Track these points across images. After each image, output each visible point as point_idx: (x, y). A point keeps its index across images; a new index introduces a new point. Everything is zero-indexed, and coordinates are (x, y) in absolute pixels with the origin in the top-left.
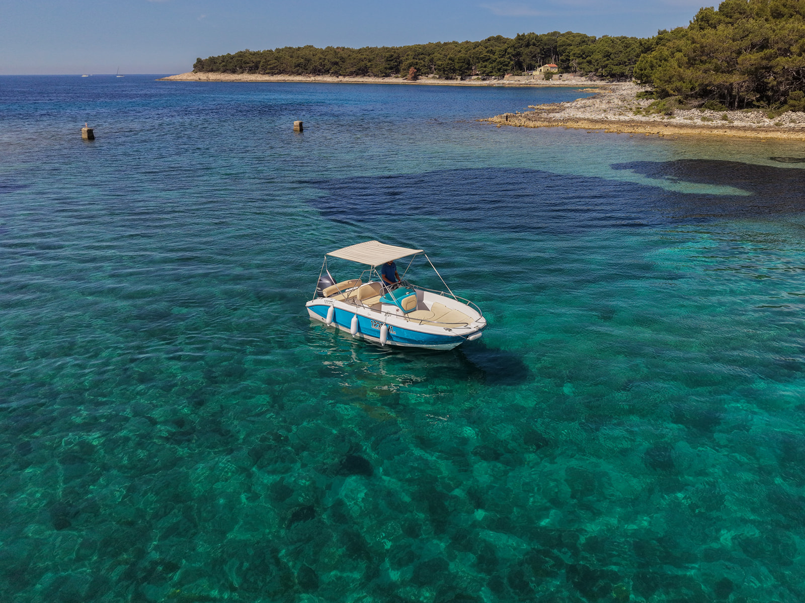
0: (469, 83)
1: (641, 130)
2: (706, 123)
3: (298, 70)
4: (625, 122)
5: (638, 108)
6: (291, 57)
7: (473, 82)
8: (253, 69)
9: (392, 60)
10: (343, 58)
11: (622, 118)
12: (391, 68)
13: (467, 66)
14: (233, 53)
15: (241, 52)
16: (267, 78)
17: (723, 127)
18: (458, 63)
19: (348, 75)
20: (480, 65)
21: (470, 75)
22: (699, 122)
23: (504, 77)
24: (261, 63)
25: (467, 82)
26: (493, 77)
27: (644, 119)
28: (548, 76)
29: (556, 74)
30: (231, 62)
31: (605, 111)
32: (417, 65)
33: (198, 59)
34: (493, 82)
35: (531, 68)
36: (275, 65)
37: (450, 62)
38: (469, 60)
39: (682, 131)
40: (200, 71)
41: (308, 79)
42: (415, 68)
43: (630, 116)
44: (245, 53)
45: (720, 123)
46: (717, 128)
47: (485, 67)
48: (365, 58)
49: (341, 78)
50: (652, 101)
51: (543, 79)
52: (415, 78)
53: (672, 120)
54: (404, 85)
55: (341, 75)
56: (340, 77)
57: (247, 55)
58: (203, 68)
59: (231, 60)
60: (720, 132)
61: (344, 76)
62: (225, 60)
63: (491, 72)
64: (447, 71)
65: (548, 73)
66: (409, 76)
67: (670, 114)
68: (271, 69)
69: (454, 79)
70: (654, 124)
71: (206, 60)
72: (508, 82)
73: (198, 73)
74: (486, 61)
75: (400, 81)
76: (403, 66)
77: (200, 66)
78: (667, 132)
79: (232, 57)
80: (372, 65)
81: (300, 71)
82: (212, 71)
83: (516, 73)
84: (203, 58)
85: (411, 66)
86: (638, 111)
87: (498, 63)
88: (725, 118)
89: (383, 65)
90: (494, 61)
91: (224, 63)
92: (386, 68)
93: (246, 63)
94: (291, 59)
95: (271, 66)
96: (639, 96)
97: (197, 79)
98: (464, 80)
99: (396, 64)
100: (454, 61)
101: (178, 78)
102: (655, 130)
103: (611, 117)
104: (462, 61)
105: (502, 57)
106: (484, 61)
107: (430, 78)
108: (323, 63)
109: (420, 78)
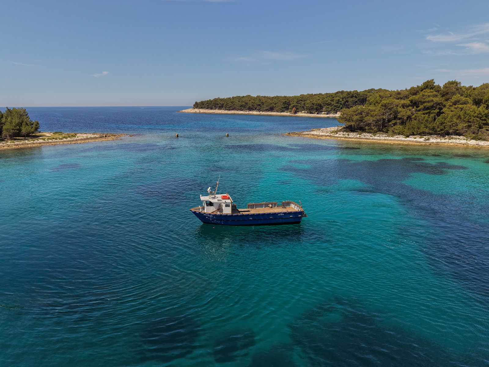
3: (241, 108)
6: (239, 101)
7: (323, 115)
8: (220, 108)
9: (286, 104)
10: (263, 103)
12: (285, 108)
13: (320, 107)
14: (212, 99)
15: (216, 99)
16: (226, 112)
19: (264, 111)
20: (326, 107)
21: (321, 112)
23: (336, 113)
24: (225, 105)
25: (320, 115)
26: (332, 113)
30: (211, 104)
32: (297, 106)
33: (196, 102)
34: (331, 115)
36: (231, 105)
37: (312, 105)
38: (321, 105)
40: (196, 108)
41: (246, 113)
42: (296, 108)
47: (328, 108)
48: (273, 103)
49: (262, 113)
52: (296, 112)
54: (290, 116)
55: (261, 111)
57: (218, 100)
63: (331, 111)
64: (310, 109)
66: (292, 112)
68: (230, 107)
69: (314, 113)
71: (200, 102)
75: (288, 114)
76: (290, 107)
77: (197, 105)
79: (212, 101)
80: (276, 106)
81: (242, 109)
82: (202, 108)
84: (198, 102)
87: (335, 106)
89: (281, 105)
90: (333, 105)
91: (207, 104)
92: (282, 108)
93: (217, 104)
94: (238, 103)
97: (195, 112)
98: (318, 114)
100: (314, 105)
101: (186, 111)
104: (317, 105)
105: (336, 103)
106: (328, 105)
107: (303, 113)
108: (253, 105)
109: (298, 113)
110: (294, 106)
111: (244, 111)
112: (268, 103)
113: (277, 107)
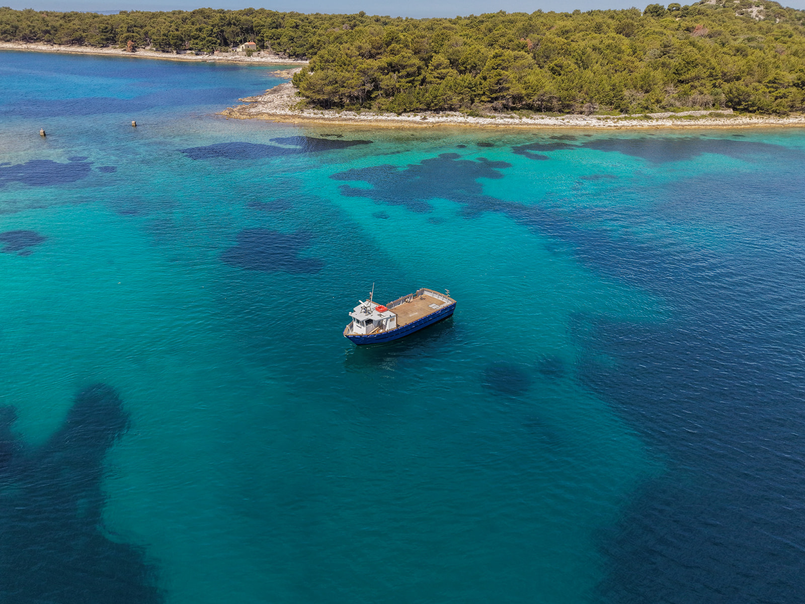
3: (6, 37)
7: (188, 56)
9: (107, 32)
10: (54, 27)
12: (107, 39)
13: (180, 42)
18: (172, 39)
19: (63, 44)
20: (191, 42)
21: (184, 50)
23: (213, 53)
25: (183, 57)
28: (249, 53)
29: (254, 51)
34: (206, 57)
37: (165, 37)
38: (182, 37)
41: (20, 47)
42: (132, 41)
45: (320, 116)
47: (197, 44)
48: (79, 29)
51: (245, 56)
52: (134, 49)
53: (303, 114)
55: (56, 44)
60: (317, 121)
61: (60, 45)
63: (202, 49)
64: (163, 45)
65: (249, 50)
66: (128, 48)
67: (302, 111)
69: (170, 52)
72: (218, 58)
74: (197, 38)
75: (119, 52)
76: (120, 38)
80: (87, 35)
81: (8, 38)
83: (223, 49)
86: (291, 107)
87: (207, 41)
89: (99, 36)
90: (204, 39)
92: (102, 39)
100: (168, 37)
104: (176, 38)
105: (209, 36)
106: (195, 39)
107: (147, 50)
108: (33, 31)
109: (137, 50)
110: (127, 38)
111: (13, 42)
112: (68, 29)
113: (89, 36)
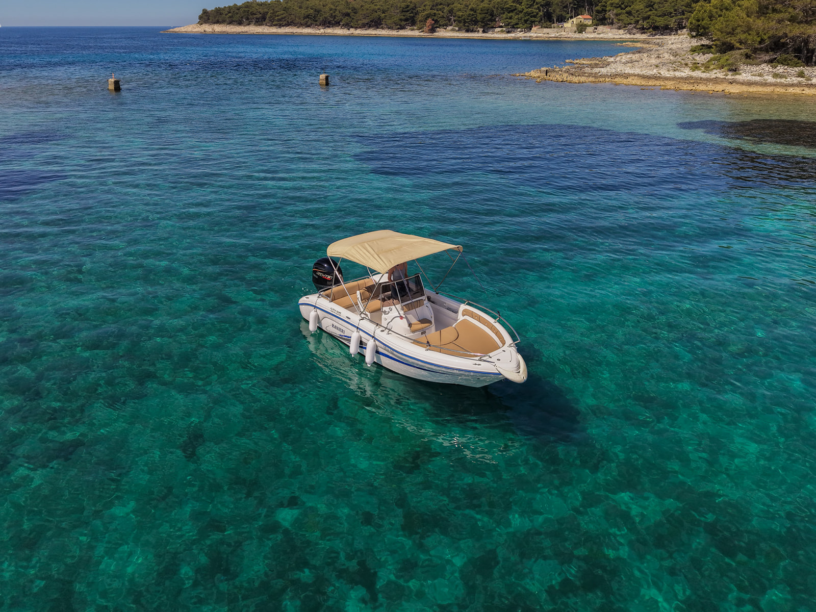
0: (492, 36)
1: (702, 87)
2: (779, 80)
3: (307, 22)
4: (682, 78)
5: (695, 63)
6: (300, 7)
7: (497, 34)
8: (260, 21)
9: (408, 11)
10: (355, 9)
11: (678, 74)
12: (406, 20)
13: (490, 17)
14: (239, 4)
15: (248, 2)
16: (274, 30)
17: (799, 85)
18: (480, 14)
19: (360, 28)
20: (504, 16)
21: (493, 27)
22: (770, 79)
23: (531, 29)
24: (269, 15)
25: (490, 35)
26: (519, 30)
27: (704, 75)
28: (581, 28)
29: (590, 26)
30: (237, 13)
31: (657, 66)
32: (435, 16)
33: (203, 10)
34: (519, 34)
35: (562, 19)
36: (284, 15)
37: (472, 12)
38: (493, 11)
39: (752, 89)
40: (206, 23)
41: (318, 32)
42: (433, 20)
43: (686, 72)
44: (252, 3)
45: (796, 80)
46: (792, 85)
47: (511, 18)
48: (379, 9)
49: (352, 31)
50: (710, 56)
51: (575, 32)
52: (433, 30)
53: (737, 77)
54: (420, 38)
55: (352, 27)
56: (351, 29)
57: (254, 5)
58: (209, 19)
59: (237, 11)
60: (797, 90)
61: (356, 28)
62: (232, 11)
63: (517, 24)
64: (468, 22)
65: (581, 25)
66: (426, 29)
67: (735, 70)
68: (280, 20)
69: (475, 31)
70: (716, 81)
71: (212, 10)
72: (536, 35)
73: (204, 25)
74: (512, 11)
75: (416, 33)
76: (420, 17)
77: (206, 17)
78: (734, 89)
79: (239, 8)
80: (386, 16)
81: (309, 23)
82: (218, 22)
83: (545, 25)
84: (209, 9)
85: (428, 17)
86: (695, 67)
87: (525, 13)
88: (801, 75)
89: (398, 16)
90: (521, 12)
91: (230, 14)
92: (401, 20)
93: (253, 14)
94: (299, 10)
95: (279, 17)
96: (693, 50)
97: (203, 31)
98: (487, 32)
99: (411, 15)
100: (475, 12)
101: (183, 29)
102: (719, 88)
103: (664, 73)
104: (485, 11)
105: (529, 7)
107: (449, 31)
108: (333, 14)
109: (437, 30)
111: (314, 27)
112: (367, 9)
113: (387, 18)
